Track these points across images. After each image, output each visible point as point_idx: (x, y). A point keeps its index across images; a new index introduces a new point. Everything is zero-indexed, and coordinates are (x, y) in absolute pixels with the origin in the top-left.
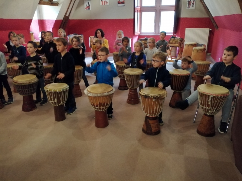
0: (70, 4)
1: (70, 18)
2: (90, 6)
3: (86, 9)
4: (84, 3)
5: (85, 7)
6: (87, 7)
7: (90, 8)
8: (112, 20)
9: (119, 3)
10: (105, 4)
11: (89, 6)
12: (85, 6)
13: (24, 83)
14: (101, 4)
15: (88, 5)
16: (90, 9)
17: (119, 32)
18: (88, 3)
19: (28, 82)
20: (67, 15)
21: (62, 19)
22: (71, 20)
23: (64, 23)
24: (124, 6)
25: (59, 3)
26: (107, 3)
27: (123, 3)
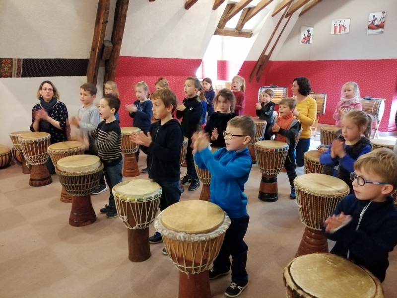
0: (274, 33)
1: (272, 59)
2: (310, 35)
3: (302, 42)
4: (300, 32)
5: (302, 39)
6: (305, 38)
7: (311, 39)
8: (352, 61)
9: (370, 28)
10: (340, 32)
11: (309, 37)
12: (302, 36)
13: (65, 172)
14: (333, 32)
15: (307, 34)
16: (311, 42)
17: (347, 85)
18: (308, 31)
19: (72, 171)
20: (267, 53)
21: (257, 60)
22: (274, 61)
23: (260, 66)
24: (382, 32)
25: (254, 32)
26: (345, 28)
27: (380, 26)
